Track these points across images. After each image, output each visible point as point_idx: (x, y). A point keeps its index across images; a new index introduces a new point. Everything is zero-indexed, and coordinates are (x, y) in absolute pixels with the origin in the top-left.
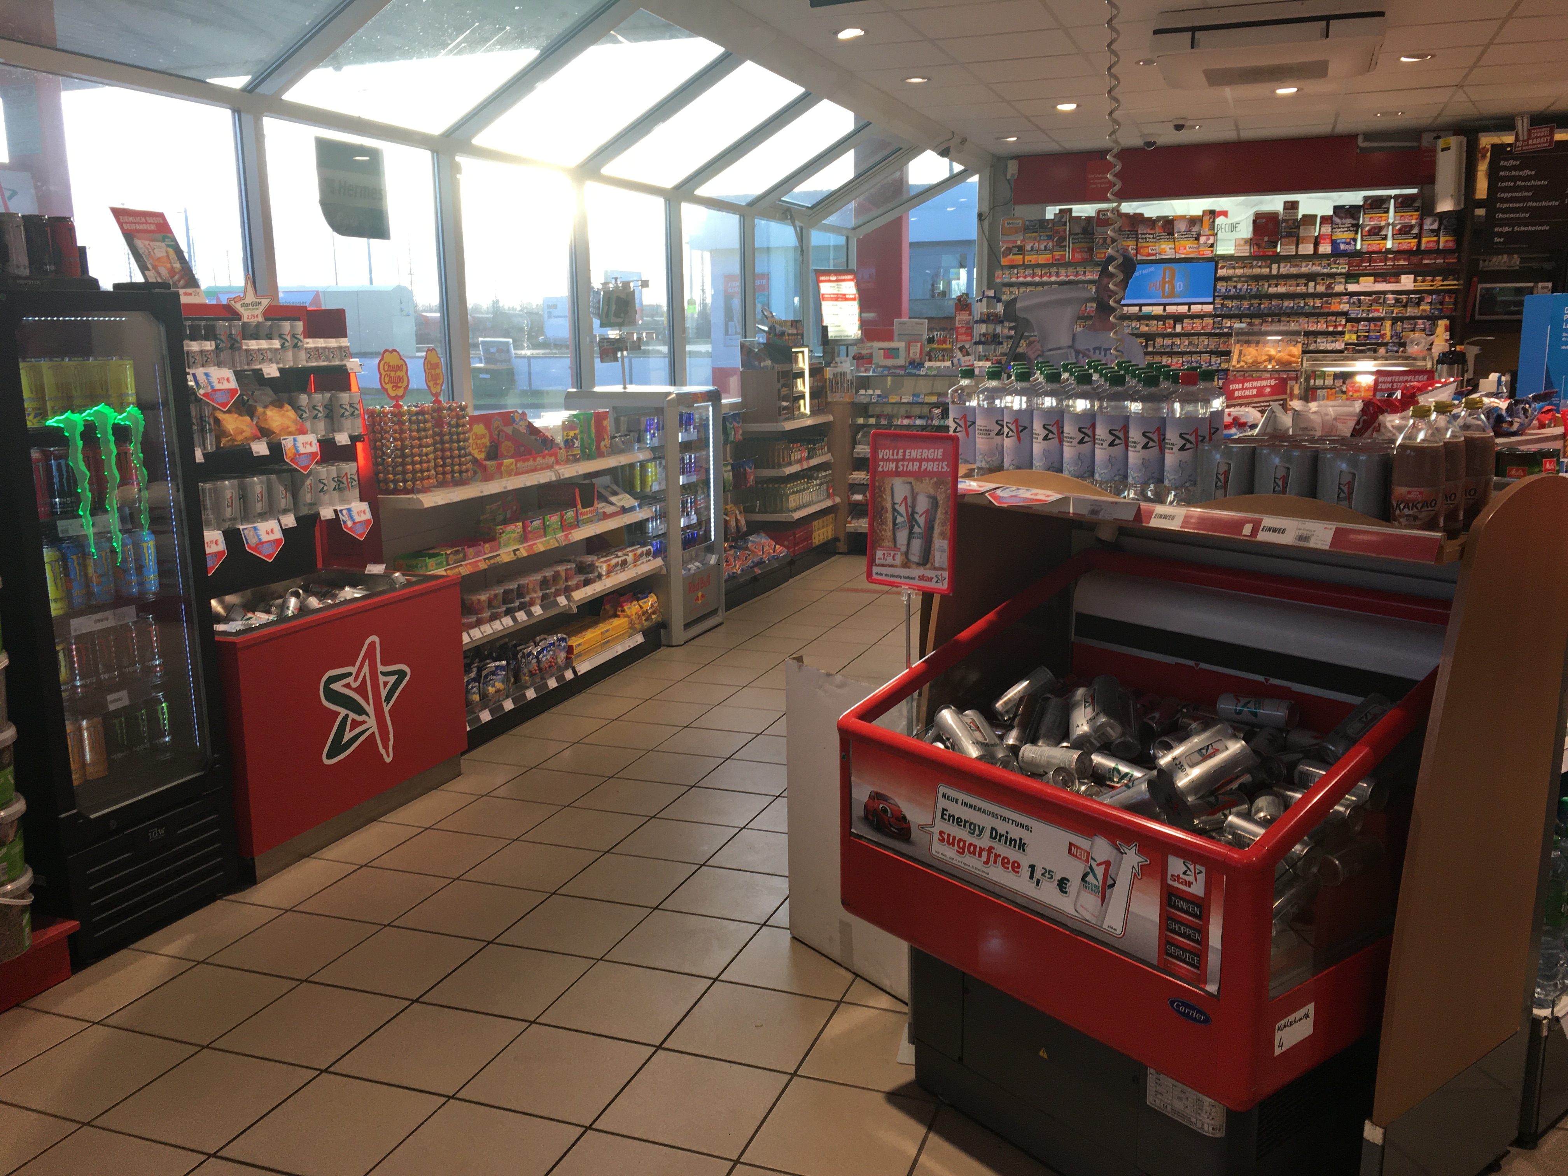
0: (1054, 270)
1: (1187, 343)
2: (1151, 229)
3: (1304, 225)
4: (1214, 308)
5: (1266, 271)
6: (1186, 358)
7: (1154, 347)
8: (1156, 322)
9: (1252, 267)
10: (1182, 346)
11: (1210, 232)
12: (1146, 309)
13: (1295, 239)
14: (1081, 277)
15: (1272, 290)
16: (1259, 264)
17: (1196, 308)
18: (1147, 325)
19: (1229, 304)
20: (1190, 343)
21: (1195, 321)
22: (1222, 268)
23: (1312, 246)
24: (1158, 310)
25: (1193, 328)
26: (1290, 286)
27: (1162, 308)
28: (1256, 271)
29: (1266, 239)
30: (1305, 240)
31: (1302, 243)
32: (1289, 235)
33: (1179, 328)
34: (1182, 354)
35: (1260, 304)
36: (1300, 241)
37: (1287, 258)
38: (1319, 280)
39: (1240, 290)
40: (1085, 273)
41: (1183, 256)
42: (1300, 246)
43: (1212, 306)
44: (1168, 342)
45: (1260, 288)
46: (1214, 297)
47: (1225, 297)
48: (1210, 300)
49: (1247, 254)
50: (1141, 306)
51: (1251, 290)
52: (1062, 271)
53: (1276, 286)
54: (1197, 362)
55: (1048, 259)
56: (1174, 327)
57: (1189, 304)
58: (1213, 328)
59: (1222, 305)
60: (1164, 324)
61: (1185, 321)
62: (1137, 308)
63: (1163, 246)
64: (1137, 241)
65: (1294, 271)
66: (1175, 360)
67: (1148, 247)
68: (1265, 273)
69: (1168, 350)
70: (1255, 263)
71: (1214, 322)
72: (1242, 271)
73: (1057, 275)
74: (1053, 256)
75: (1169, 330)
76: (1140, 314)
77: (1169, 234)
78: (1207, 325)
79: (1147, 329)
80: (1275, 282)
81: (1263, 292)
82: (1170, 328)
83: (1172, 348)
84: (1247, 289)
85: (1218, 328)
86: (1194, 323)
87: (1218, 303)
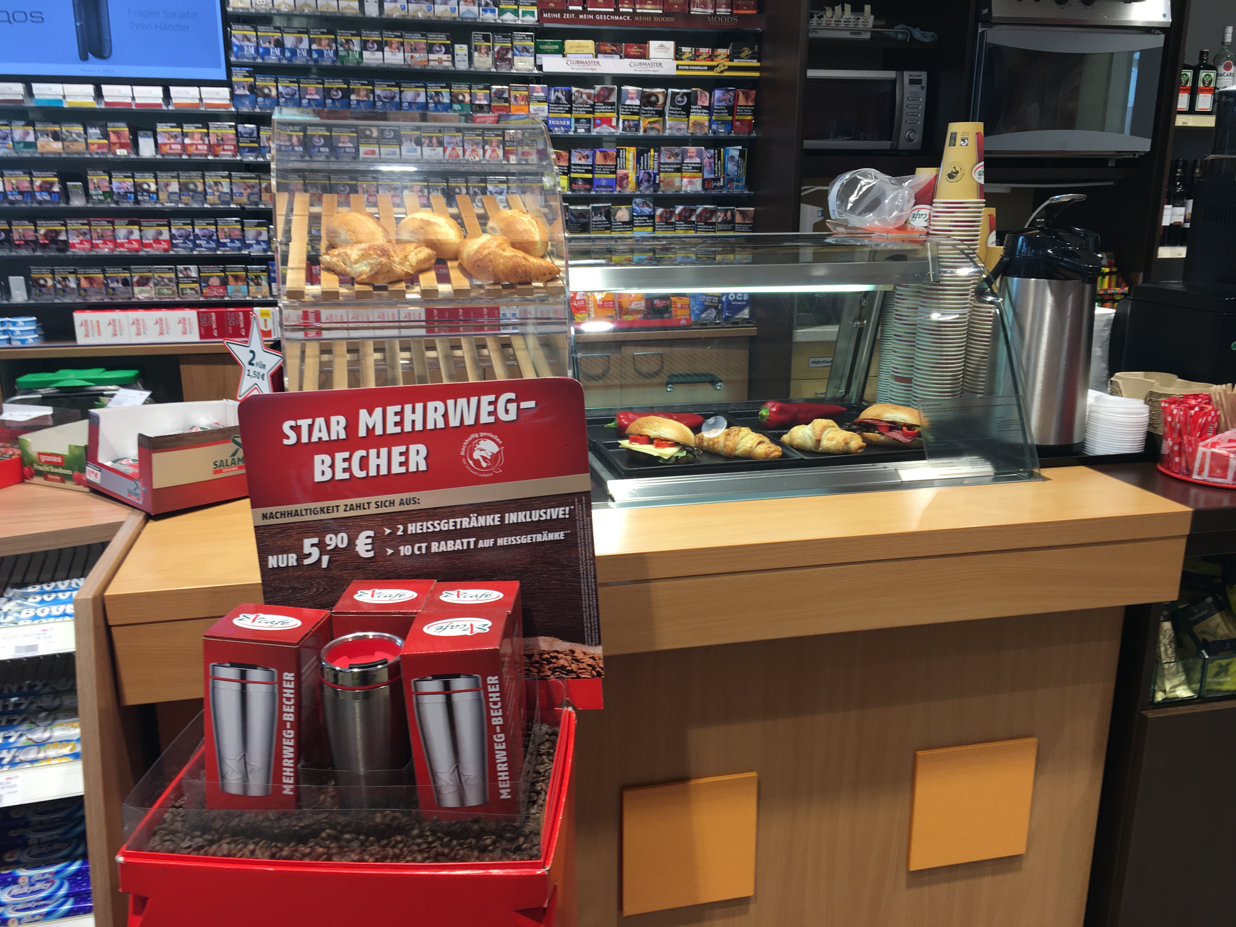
1: (174, 187)
4: (235, 98)
5: (349, 6)
6: (178, 227)
7: (87, 195)
8: (79, 129)
10: (163, 196)
12: (43, 91)
15: (372, 58)
17: (183, 95)
18: (56, 137)
20: (183, 188)
21: (188, 128)
24: (81, 95)
25: (184, 146)
26: (414, 50)
27: (89, 89)
28: (328, 4)
33: (146, 148)
34: (166, 216)
35: (347, 93)
38: (477, 38)
43: (225, 92)
44: (122, 183)
45: (342, 52)
46: (229, 66)
47: (257, 70)
48: (221, 75)
50: (26, 81)
51: (320, 53)
53: (381, 49)
54: (209, 238)
56: (135, 145)
57: (166, 84)
58: (239, 150)
59: (252, 88)
60: (106, 136)
61: (161, 128)
62: (18, 88)
65: (419, 11)
66: (150, 233)
68: (349, 13)
69: (127, 205)
71: (238, 134)
72: (290, 1)
75: (122, 152)
76: (29, 104)
78: (221, 142)
79: (57, 146)
80: (375, 36)
81: (351, 61)
82: (122, 146)
83: (137, 201)
84: (310, 51)
85: (251, 150)
86: (184, 135)
87: (241, 85)
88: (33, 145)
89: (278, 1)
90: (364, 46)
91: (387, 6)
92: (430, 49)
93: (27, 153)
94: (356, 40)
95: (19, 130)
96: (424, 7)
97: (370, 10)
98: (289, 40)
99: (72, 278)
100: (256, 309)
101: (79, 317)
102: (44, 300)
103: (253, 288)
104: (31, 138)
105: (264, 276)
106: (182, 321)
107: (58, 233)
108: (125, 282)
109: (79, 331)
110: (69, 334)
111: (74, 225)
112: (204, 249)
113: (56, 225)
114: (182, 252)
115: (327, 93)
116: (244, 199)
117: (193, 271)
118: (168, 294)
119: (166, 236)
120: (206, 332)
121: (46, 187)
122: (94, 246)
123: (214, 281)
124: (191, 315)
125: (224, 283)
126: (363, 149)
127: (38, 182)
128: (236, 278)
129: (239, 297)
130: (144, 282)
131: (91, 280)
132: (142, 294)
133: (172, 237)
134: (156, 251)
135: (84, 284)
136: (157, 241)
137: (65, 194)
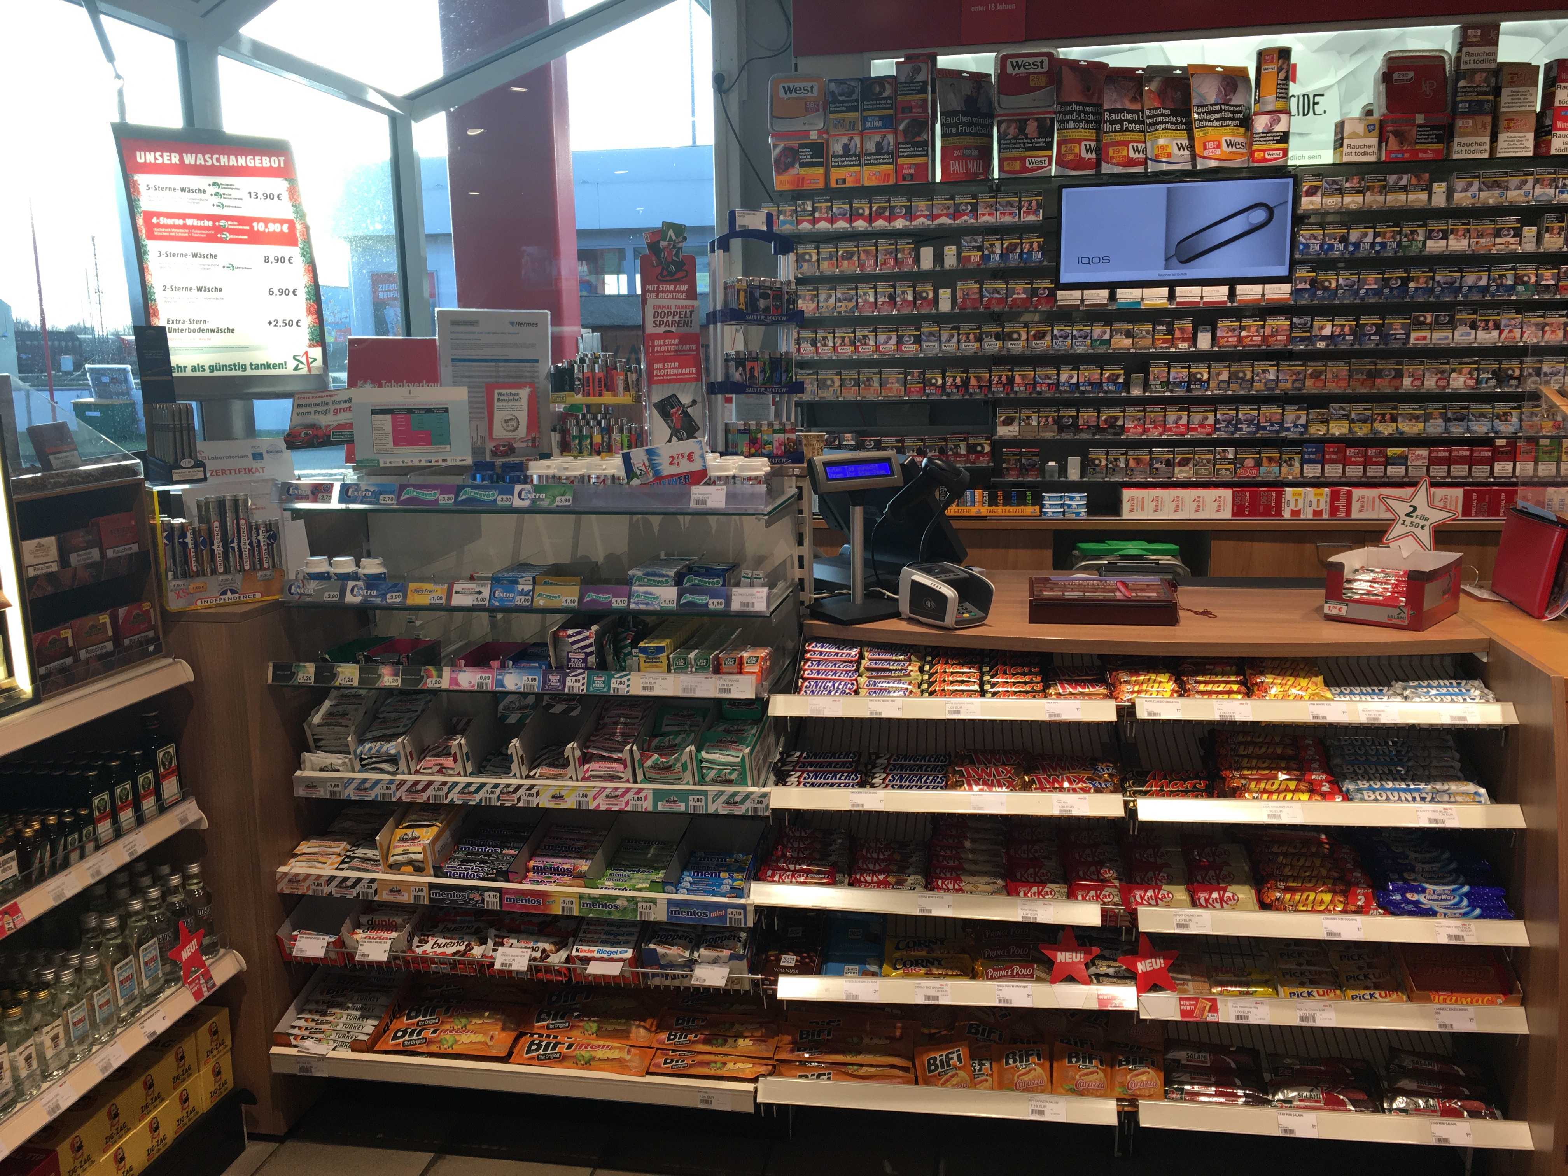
0: (899, 202)
1: (1225, 376)
2: (1134, 100)
3: (1512, 84)
4: (1295, 292)
5: (1418, 199)
6: (1224, 412)
7: (1146, 386)
8: (1149, 327)
9: (1385, 190)
10: (1213, 384)
11: (1279, 106)
12: (1124, 295)
13: (1489, 119)
14: (966, 220)
15: (1435, 246)
16: (1403, 182)
17: (1247, 293)
18: (1129, 334)
19: (1331, 280)
20: (1233, 376)
21: (1246, 322)
22: (1312, 192)
23: (1531, 136)
24: (1157, 297)
25: (1240, 338)
26: (1481, 235)
27: (1164, 291)
28: (1397, 199)
29: (1420, 119)
30: (1512, 122)
31: (1508, 129)
32: (1476, 109)
33: (1204, 341)
34: (1214, 402)
35: (1405, 281)
36: (1503, 124)
37: (1470, 167)
38: (1550, 220)
39: (1357, 245)
40: (975, 209)
41: (1213, 164)
42: (1502, 137)
43: (1286, 288)
44: (1179, 373)
45: (1405, 243)
46: (1294, 264)
47: (1321, 265)
48: (1283, 271)
49: (1373, 158)
50: (1112, 287)
51: (1383, 245)
52: (921, 205)
53: (1445, 237)
54: (1250, 422)
55: (887, 176)
56: (1194, 340)
57: (1233, 283)
58: (1291, 339)
59: (1313, 282)
60: (1171, 331)
61: (1222, 323)
62: (1105, 293)
63: (1161, 142)
64: (1098, 130)
65: (1490, 198)
66: (1197, 418)
67: (1126, 144)
68: (1417, 205)
69: (1180, 393)
70: (1392, 179)
71: (1292, 326)
72: (1359, 199)
73: (910, 214)
74: (898, 169)
75: (1183, 346)
76: (1112, 307)
77: (1174, 113)
78: (1276, 332)
79: (1128, 342)
80: (1441, 225)
81: (1414, 251)
82: (1184, 340)
83: (1189, 390)
84: (1373, 245)
85: (1302, 339)
86: (1242, 328)
87: (1303, 280)
88: (1108, 342)
89: (1347, 199)
90: (1429, 236)
91: (1457, 196)
92: (1498, 234)
93: (1101, 350)
94: (1421, 231)
95: (1099, 331)
96: (1496, 193)
97: (1439, 200)
99: (1122, 458)
100: (1289, 490)
101: (1127, 494)
102: (1098, 478)
103: (1285, 470)
104: (1107, 337)
105: (1297, 458)
106: (1218, 500)
107: (1117, 419)
108: (1168, 463)
109: (1126, 507)
110: (1115, 508)
111: (1132, 411)
112: (1245, 431)
113: (1116, 412)
114: (1224, 435)
115: (1386, 281)
116: (1289, 385)
117: (1230, 453)
118: (1204, 474)
119: (1211, 420)
120: (1238, 510)
121: (1113, 379)
122: (1145, 431)
123: (1249, 463)
124: (1227, 494)
125: (1258, 463)
126: (1414, 335)
127: (1107, 374)
128: (1270, 459)
129: (1271, 478)
130: (1184, 463)
131: (1138, 461)
132: (1181, 474)
133: (1217, 421)
134: (1200, 434)
135: (1132, 464)
136: (1202, 425)
137: (1127, 385)
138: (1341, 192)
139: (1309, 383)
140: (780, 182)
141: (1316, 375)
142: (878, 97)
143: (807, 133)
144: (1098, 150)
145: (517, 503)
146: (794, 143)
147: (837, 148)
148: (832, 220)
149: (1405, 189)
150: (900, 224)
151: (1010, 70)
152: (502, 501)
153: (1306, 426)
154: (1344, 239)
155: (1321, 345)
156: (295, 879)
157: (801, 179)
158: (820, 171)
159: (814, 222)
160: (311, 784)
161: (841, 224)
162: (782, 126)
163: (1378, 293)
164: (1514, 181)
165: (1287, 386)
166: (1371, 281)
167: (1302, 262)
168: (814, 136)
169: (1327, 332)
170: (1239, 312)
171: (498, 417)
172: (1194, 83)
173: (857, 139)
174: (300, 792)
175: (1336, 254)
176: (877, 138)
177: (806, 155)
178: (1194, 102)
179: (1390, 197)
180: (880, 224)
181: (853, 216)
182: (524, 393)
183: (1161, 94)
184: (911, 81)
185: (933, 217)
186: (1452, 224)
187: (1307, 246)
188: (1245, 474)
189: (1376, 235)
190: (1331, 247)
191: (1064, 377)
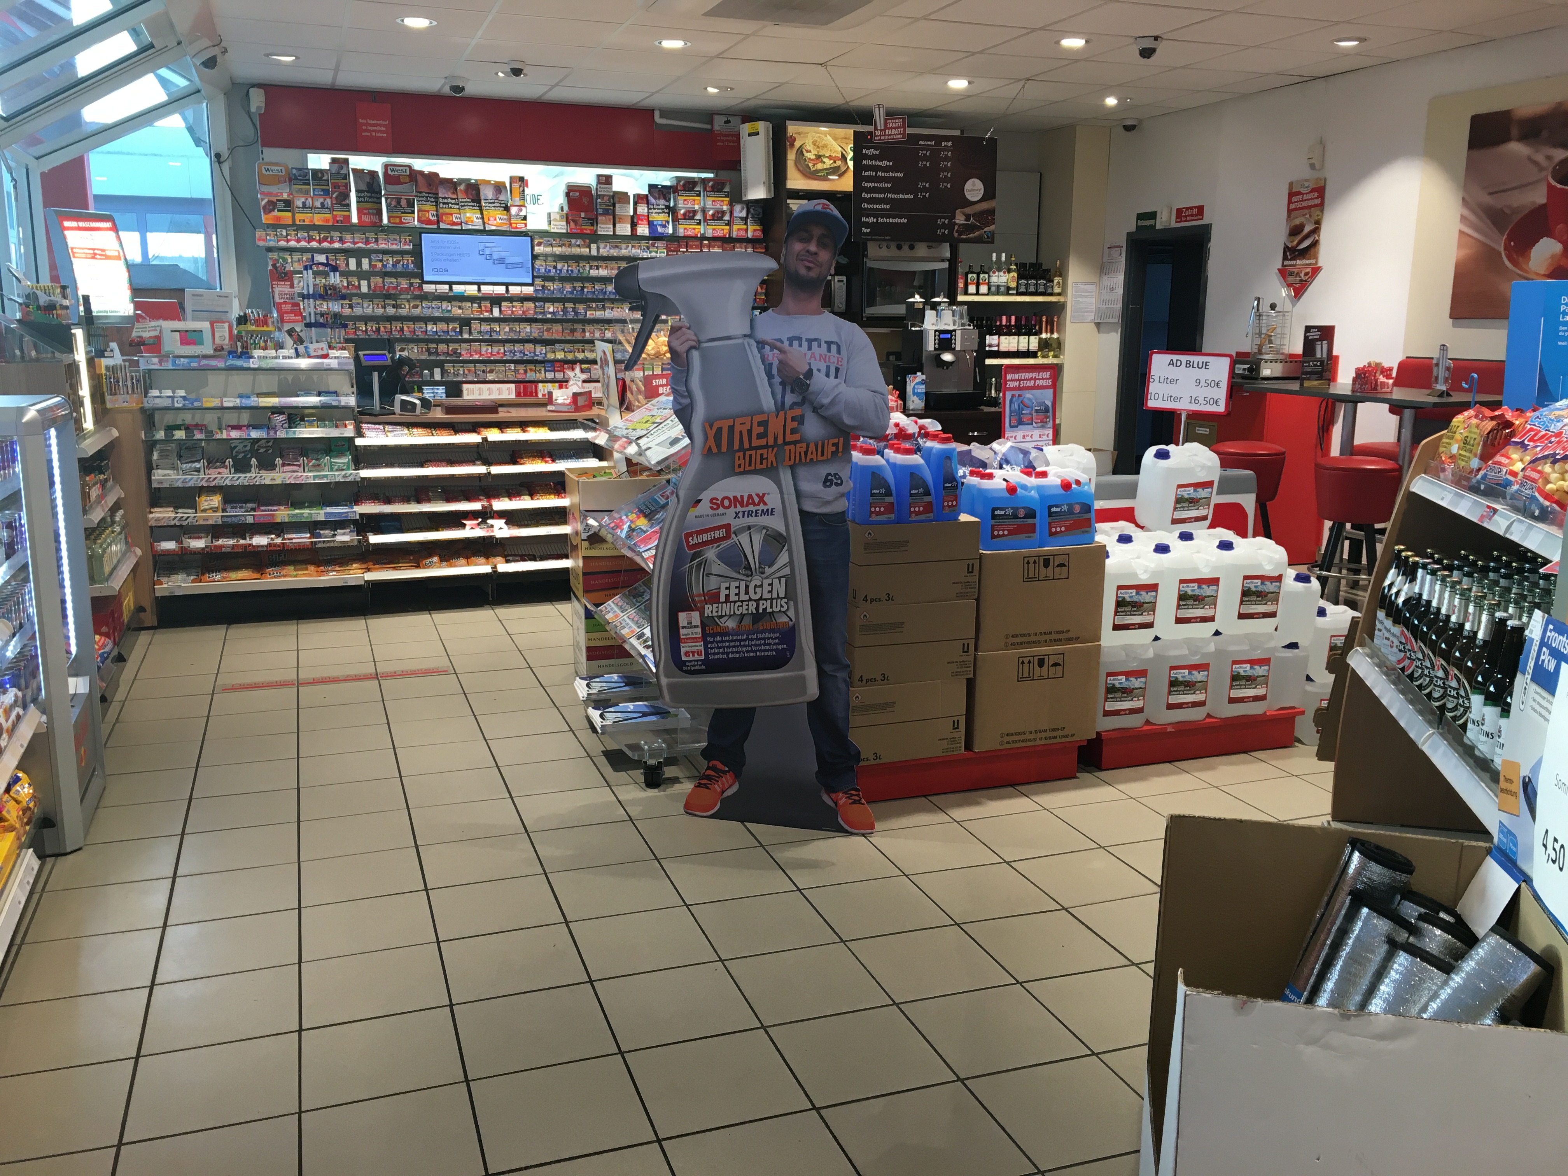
0: (336, 235)
1: (507, 329)
2: (453, 193)
3: (619, 202)
4: (535, 291)
5: (585, 251)
6: (508, 347)
7: (470, 333)
8: (470, 304)
9: (570, 246)
10: (502, 333)
11: (521, 203)
12: (457, 288)
13: (611, 217)
14: (373, 246)
15: (594, 273)
16: (578, 243)
17: (514, 290)
18: (460, 308)
19: (551, 286)
20: (511, 330)
21: (515, 304)
22: (539, 244)
23: (629, 226)
24: (472, 290)
25: (513, 312)
26: (612, 269)
27: (476, 287)
28: (576, 251)
29: (583, 215)
30: (622, 220)
31: (620, 222)
32: (606, 213)
33: (496, 313)
34: (503, 342)
35: (583, 288)
36: (617, 220)
37: (605, 238)
39: (561, 270)
40: (377, 240)
41: (493, 228)
42: (618, 226)
43: (532, 288)
44: (485, 327)
45: (581, 271)
46: (534, 277)
47: (546, 278)
48: (529, 281)
49: (564, 231)
50: (451, 284)
51: (572, 271)
52: (348, 237)
53: (598, 269)
54: (520, 352)
55: (328, 221)
56: (491, 312)
57: (507, 285)
58: (535, 313)
59: (543, 286)
60: (480, 307)
61: (503, 304)
62: (447, 287)
63: (468, 215)
64: (436, 206)
65: (614, 252)
66: (495, 349)
67: (451, 214)
68: (585, 254)
69: (487, 337)
70: (573, 241)
71: (535, 306)
72: (560, 249)
73: (341, 240)
74: (335, 217)
75: (486, 314)
76: (451, 294)
77: (473, 201)
78: (528, 309)
79: (460, 311)
80: (595, 263)
81: (585, 275)
82: (487, 311)
83: (491, 336)
84: (568, 271)
85: (541, 313)
86: (513, 307)
87: (538, 285)
88: (450, 311)
89: (555, 249)
90: (591, 268)
91: (601, 251)
93: (447, 315)
94: (587, 265)
95: (445, 305)
96: (617, 250)
97: (594, 253)
98: (559, 266)
99: (461, 369)
100: (540, 385)
101: (465, 386)
102: (450, 379)
103: (538, 374)
104: (449, 308)
105: (543, 369)
106: (509, 389)
107: (457, 349)
108: (484, 372)
109: (465, 392)
110: (459, 393)
111: (464, 346)
112: (518, 356)
113: (456, 346)
114: (509, 358)
115: (574, 288)
116: (536, 335)
117: (512, 366)
118: (501, 377)
119: (502, 351)
120: (518, 394)
121: (454, 329)
122: (471, 355)
123: (522, 371)
124: (513, 386)
125: (526, 372)
126: (588, 313)
127: (451, 327)
128: (531, 370)
129: (532, 379)
130: (491, 371)
131: (469, 371)
132: (490, 377)
133: (505, 351)
134: (498, 358)
135: (466, 372)
136: (498, 353)
137: (461, 333)
138: (552, 245)
139: (545, 333)
140: (265, 219)
141: (548, 330)
142: (320, 179)
143: (282, 194)
144: (437, 216)
145: (252, 366)
146: (274, 199)
147: (299, 203)
148: (298, 241)
149: (579, 246)
150: (337, 245)
151: (390, 172)
152: (245, 365)
153: (545, 354)
154: (555, 267)
155: (549, 316)
156: (158, 520)
157: (279, 218)
158: (290, 214)
159: (288, 241)
160: (160, 482)
161: (303, 244)
162: (265, 189)
163: (572, 293)
164: (624, 246)
165: (535, 335)
166: (568, 287)
167: (538, 277)
168: (285, 196)
169: (551, 310)
170: (511, 299)
171: (217, 335)
172: (482, 188)
173: (310, 200)
174: (155, 485)
175: (552, 274)
176: (321, 200)
177: (281, 205)
178: (482, 197)
179: (573, 249)
180: (325, 245)
181: (310, 240)
182: (226, 325)
183: (466, 191)
184: (339, 173)
185: (355, 243)
186: (600, 263)
187: (539, 269)
188: (520, 377)
189: (569, 266)
190: (550, 271)
191: (429, 328)
